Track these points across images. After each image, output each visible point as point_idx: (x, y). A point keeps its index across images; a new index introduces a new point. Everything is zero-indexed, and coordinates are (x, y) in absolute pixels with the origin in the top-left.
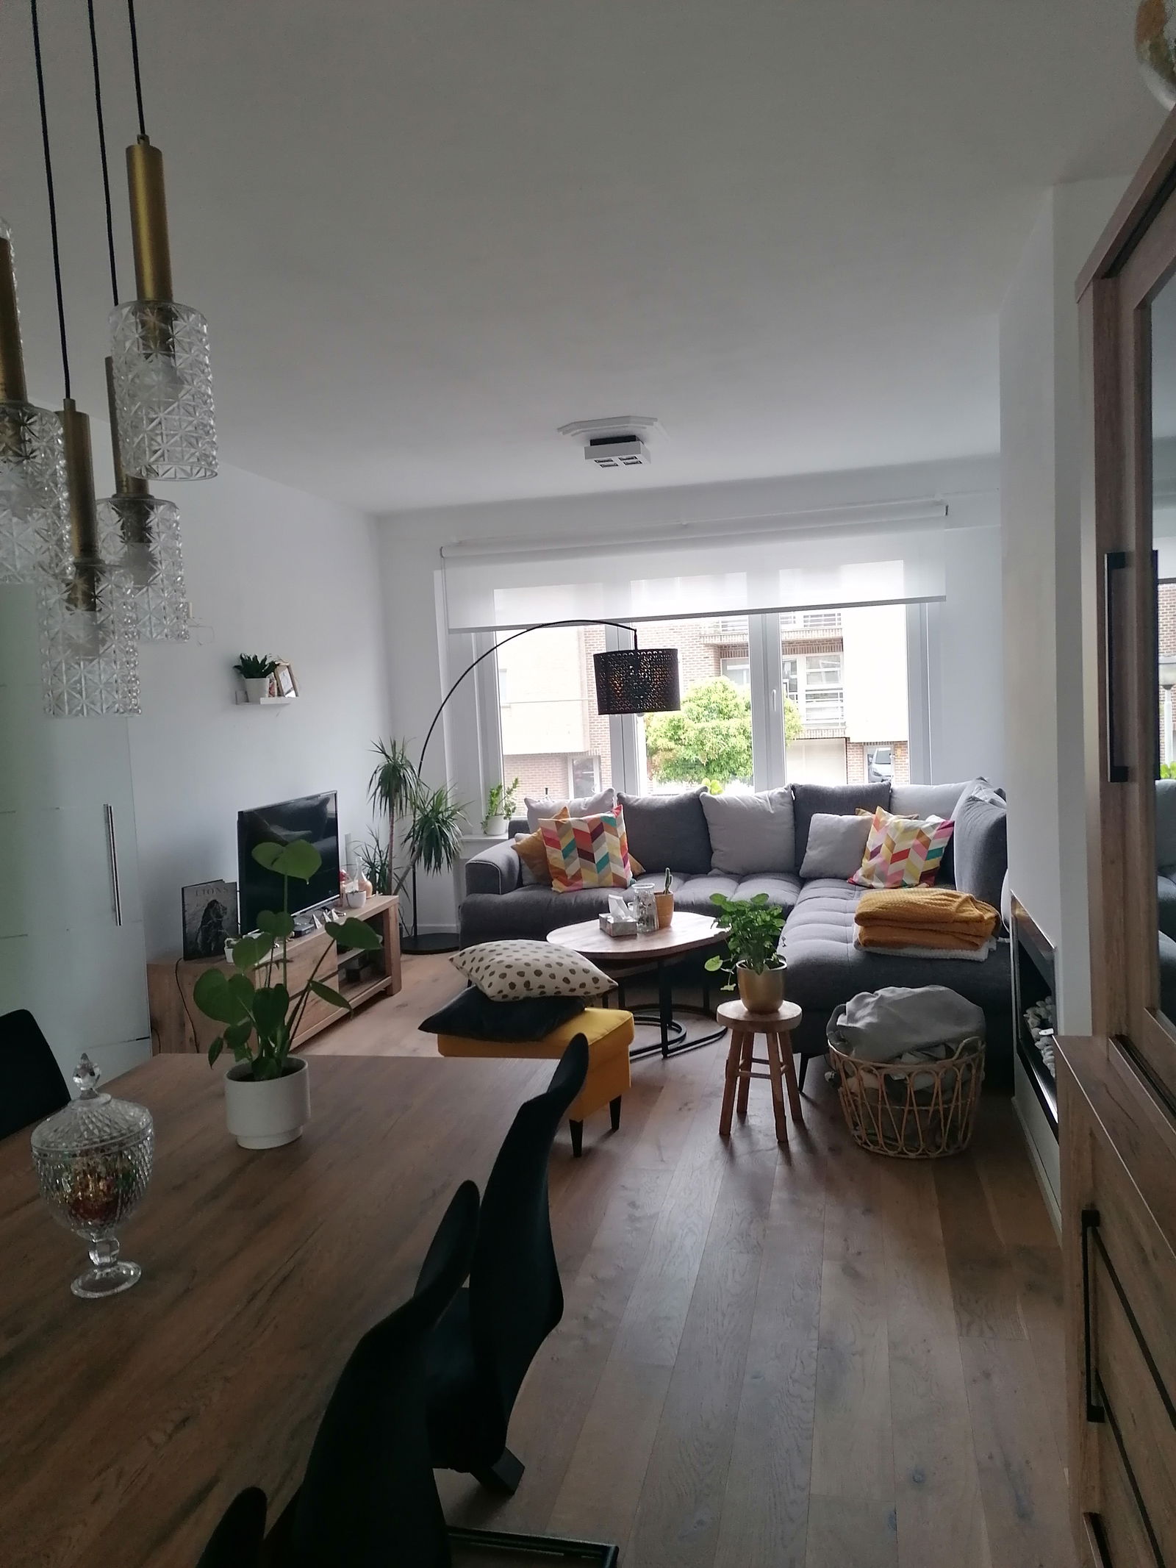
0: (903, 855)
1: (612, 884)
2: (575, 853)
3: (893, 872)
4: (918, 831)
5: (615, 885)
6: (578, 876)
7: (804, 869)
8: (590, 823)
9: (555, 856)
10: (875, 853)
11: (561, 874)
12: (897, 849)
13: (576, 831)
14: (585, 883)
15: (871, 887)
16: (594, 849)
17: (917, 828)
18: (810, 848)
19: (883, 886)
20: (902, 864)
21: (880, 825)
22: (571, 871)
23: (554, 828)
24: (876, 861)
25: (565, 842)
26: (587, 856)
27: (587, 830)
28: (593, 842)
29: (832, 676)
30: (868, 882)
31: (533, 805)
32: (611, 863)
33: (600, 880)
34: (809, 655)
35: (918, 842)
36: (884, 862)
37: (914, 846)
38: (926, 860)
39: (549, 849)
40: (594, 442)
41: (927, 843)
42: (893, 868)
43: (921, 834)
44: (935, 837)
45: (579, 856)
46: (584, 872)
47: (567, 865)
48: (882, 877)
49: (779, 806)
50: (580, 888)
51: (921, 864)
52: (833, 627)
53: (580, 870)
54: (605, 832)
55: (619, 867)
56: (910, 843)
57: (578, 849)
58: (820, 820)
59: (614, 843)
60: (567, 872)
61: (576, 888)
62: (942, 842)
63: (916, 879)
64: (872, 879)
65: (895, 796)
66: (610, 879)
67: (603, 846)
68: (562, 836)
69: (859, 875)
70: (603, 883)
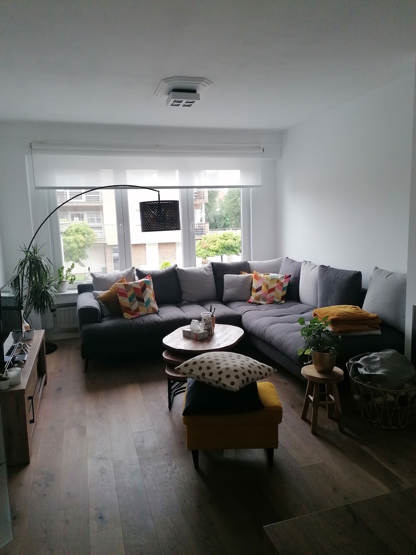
0: (273, 290)
1: (152, 312)
2: (135, 299)
3: (269, 297)
4: (277, 280)
5: (153, 313)
6: (137, 310)
7: (224, 298)
8: (140, 284)
9: (124, 301)
10: (259, 289)
11: (128, 310)
12: (270, 287)
13: (135, 289)
14: (141, 313)
15: (260, 304)
16: (144, 296)
17: (276, 279)
18: (226, 289)
19: (266, 303)
20: (273, 294)
21: (258, 278)
22: (134, 307)
23: (123, 288)
24: (259, 293)
25: (130, 294)
26: (141, 300)
27: (139, 287)
28: (143, 293)
29: (99, 220)
30: (259, 302)
31: (96, 276)
32: (151, 302)
33: (148, 311)
34: (88, 212)
35: (278, 284)
36: (265, 293)
37: (277, 286)
38: (282, 291)
39: (120, 298)
40: (175, 90)
41: (282, 284)
42: (269, 296)
43: (278, 281)
44: (285, 282)
45: (138, 301)
46: (140, 308)
47: (132, 305)
48: (265, 299)
49: (209, 272)
50: (139, 316)
51: (280, 293)
52: (99, 202)
53: (138, 307)
54: (147, 288)
55: (153, 304)
56: (275, 285)
57: (136, 297)
58: (228, 277)
59: (150, 293)
60: (132, 308)
61: (138, 316)
62: (287, 284)
63: (280, 300)
64: (260, 301)
65: (250, 266)
66: (151, 310)
67: (147, 294)
68: (128, 291)
69: (252, 299)
70: (148, 313)
